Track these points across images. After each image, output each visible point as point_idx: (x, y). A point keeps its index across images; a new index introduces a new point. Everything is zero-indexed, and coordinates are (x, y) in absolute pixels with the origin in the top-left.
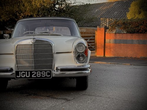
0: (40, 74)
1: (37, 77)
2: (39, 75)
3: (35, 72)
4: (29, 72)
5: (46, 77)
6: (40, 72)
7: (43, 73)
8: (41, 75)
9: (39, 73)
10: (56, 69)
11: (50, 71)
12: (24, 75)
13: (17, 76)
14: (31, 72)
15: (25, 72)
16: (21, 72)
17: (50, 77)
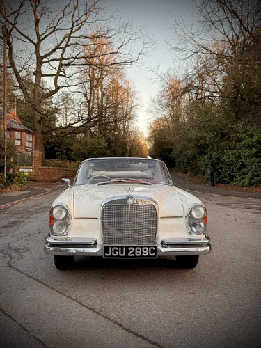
0: (140, 252)
1: (135, 256)
2: (138, 253)
3: (133, 249)
4: (124, 248)
5: (149, 256)
6: (140, 248)
7: (145, 250)
8: (142, 253)
9: (138, 250)
10: (162, 243)
11: (155, 247)
12: (117, 252)
13: (106, 254)
14: (127, 248)
15: (118, 247)
16: (112, 247)
17: (155, 256)
